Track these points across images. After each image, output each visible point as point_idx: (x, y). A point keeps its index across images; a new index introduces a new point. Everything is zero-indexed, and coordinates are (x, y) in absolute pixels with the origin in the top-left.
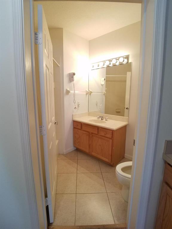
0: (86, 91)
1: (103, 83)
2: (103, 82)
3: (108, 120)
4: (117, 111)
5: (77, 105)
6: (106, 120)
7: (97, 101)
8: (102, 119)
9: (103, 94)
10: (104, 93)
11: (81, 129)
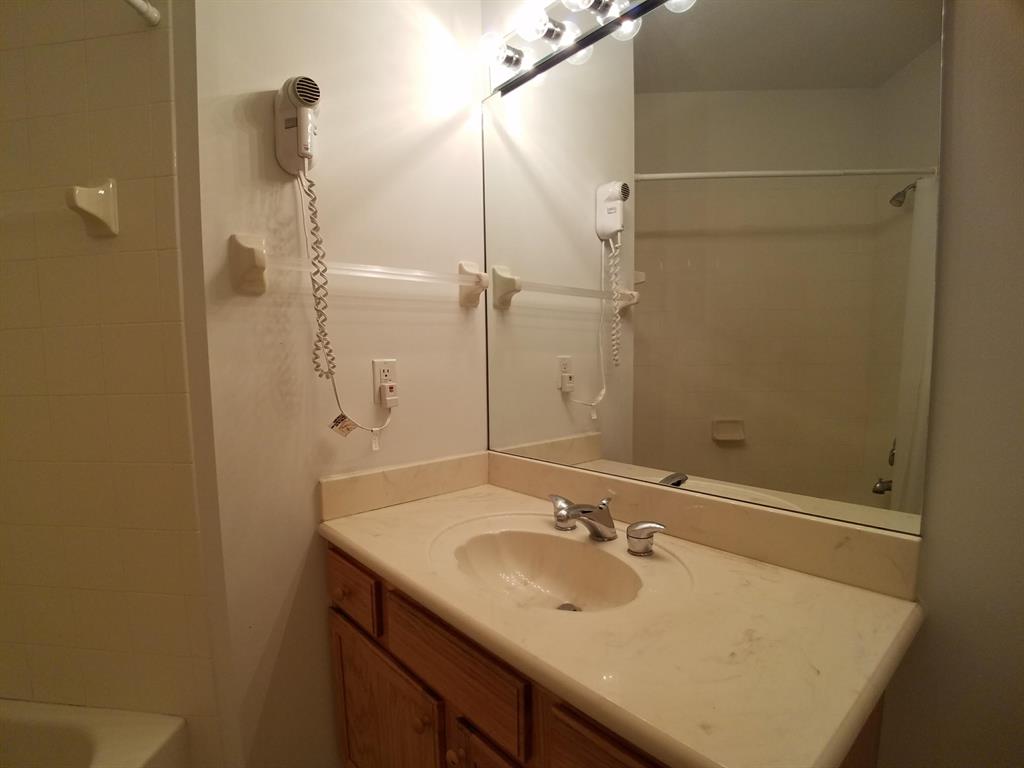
0: (461, 270)
1: (613, 221)
2: (611, 211)
3: (660, 542)
4: (722, 437)
5: (369, 398)
6: (639, 546)
7: (565, 366)
8: (597, 536)
9: (619, 304)
10: (623, 296)
11: (377, 636)
